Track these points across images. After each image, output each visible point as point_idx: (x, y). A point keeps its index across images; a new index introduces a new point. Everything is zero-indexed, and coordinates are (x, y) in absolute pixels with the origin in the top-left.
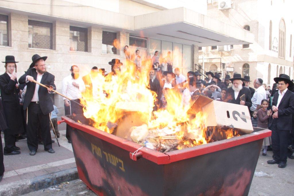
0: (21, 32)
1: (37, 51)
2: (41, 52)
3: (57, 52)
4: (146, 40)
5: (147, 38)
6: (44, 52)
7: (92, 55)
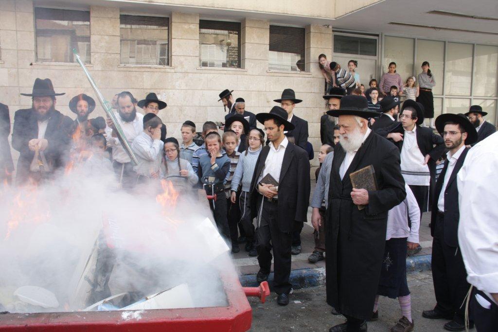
0: (106, 37)
1: (136, 69)
2: (143, 70)
3: (173, 71)
4: (376, 40)
5: (378, 35)
6: (149, 70)
7: (245, 73)
